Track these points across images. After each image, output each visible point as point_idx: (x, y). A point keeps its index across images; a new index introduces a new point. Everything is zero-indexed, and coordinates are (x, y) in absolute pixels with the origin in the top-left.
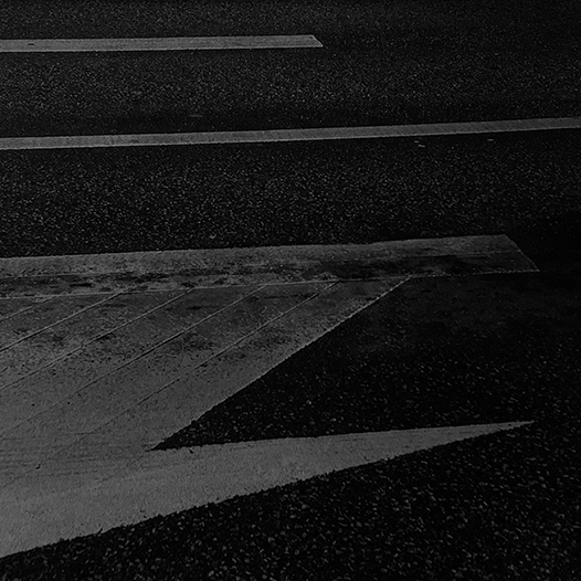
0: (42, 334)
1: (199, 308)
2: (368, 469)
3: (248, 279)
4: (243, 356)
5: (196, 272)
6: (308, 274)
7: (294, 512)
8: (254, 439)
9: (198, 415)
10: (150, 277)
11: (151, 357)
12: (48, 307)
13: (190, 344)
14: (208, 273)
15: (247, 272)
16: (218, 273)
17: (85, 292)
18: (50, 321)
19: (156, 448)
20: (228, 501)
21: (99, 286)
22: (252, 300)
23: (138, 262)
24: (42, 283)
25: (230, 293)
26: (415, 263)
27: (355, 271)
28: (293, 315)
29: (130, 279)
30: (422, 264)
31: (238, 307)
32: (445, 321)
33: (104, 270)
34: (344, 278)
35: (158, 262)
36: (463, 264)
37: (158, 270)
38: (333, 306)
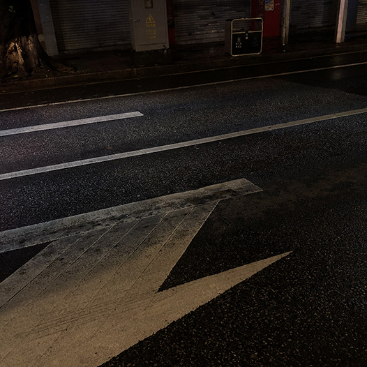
0: (90, 249)
1: (147, 227)
2: (243, 283)
3: (160, 211)
4: (174, 244)
5: (140, 212)
6: (182, 205)
7: (226, 308)
8: (195, 279)
9: (168, 273)
10: (123, 217)
11: (138, 251)
12: (89, 236)
13: (149, 243)
14: (144, 211)
15: (158, 208)
16: (148, 210)
17: (99, 228)
18: (91, 243)
19: (158, 291)
20: (198, 309)
21: (104, 224)
22: (166, 219)
23: (115, 211)
24: (81, 227)
25: (157, 218)
26: (218, 194)
27: (198, 201)
28: (184, 223)
29: (115, 219)
30: (221, 194)
31: (162, 223)
32: (241, 216)
33: (103, 217)
34: (196, 204)
35: (122, 210)
36: (235, 192)
37: (124, 213)
38: (197, 216)
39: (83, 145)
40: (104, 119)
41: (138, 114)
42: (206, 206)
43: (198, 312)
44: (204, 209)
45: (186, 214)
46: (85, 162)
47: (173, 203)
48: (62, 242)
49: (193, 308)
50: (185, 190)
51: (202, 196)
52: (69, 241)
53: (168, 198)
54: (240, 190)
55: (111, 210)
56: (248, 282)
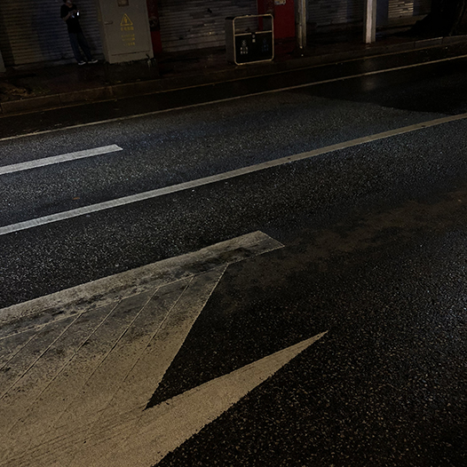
0: (49, 351)
1: (130, 310)
2: (265, 384)
3: (148, 286)
4: (168, 334)
5: (119, 289)
6: (178, 275)
7: (242, 425)
8: (198, 385)
9: (160, 378)
10: (95, 298)
11: (117, 349)
12: (46, 332)
13: (134, 335)
14: (125, 288)
15: (145, 282)
16: (131, 286)
17: (61, 317)
18: (50, 341)
19: (147, 407)
20: (203, 430)
21: (68, 312)
22: (155, 298)
23: (84, 290)
24: (36, 317)
25: (142, 297)
26: (226, 256)
27: (200, 267)
28: (181, 302)
29: (84, 302)
30: (230, 256)
31: (150, 304)
32: (257, 284)
33: (67, 301)
34: (197, 273)
35: (94, 288)
36: (249, 251)
37: (97, 294)
38: (199, 290)
39: (40, 197)
40: (69, 157)
41: (115, 148)
42: (210, 274)
43: (203, 434)
44: (208, 279)
45: (183, 288)
46: (42, 221)
47: (164, 274)
48: (8, 342)
49: (196, 428)
50: (182, 253)
51: (204, 260)
52: (18, 340)
53: (158, 266)
54: (254, 248)
55: (79, 289)
56: (272, 382)
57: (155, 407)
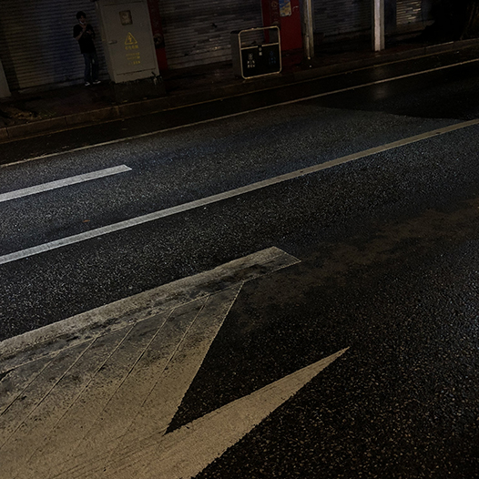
0: (65, 377)
1: (146, 333)
2: (287, 404)
3: (163, 307)
4: (185, 356)
5: (133, 312)
6: (193, 295)
7: (265, 447)
8: (218, 407)
9: (179, 402)
10: (110, 322)
11: (134, 373)
12: (61, 358)
13: (151, 359)
14: (140, 310)
15: (160, 303)
16: (145, 309)
17: (75, 343)
18: (65, 368)
19: (167, 432)
20: (225, 453)
21: (83, 337)
22: (171, 320)
23: (98, 314)
24: (50, 344)
25: (158, 319)
26: (242, 273)
27: (215, 286)
28: (198, 322)
29: (98, 327)
30: (245, 274)
31: (166, 326)
32: (274, 302)
33: (81, 325)
34: (213, 292)
35: (109, 312)
36: (265, 268)
37: (111, 317)
38: (215, 310)
39: (50, 221)
40: (77, 179)
41: (124, 168)
42: (226, 293)
43: (225, 458)
44: (224, 298)
46: (53, 245)
47: (179, 294)
48: (23, 370)
49: (219, 451)
50: (196, 272)
51: (219, 278)
52: (33, 368)
53: (172, 286)
54: (270, 265)
55: (92, 313)
56: (293, 401)
57: (176, 431)
